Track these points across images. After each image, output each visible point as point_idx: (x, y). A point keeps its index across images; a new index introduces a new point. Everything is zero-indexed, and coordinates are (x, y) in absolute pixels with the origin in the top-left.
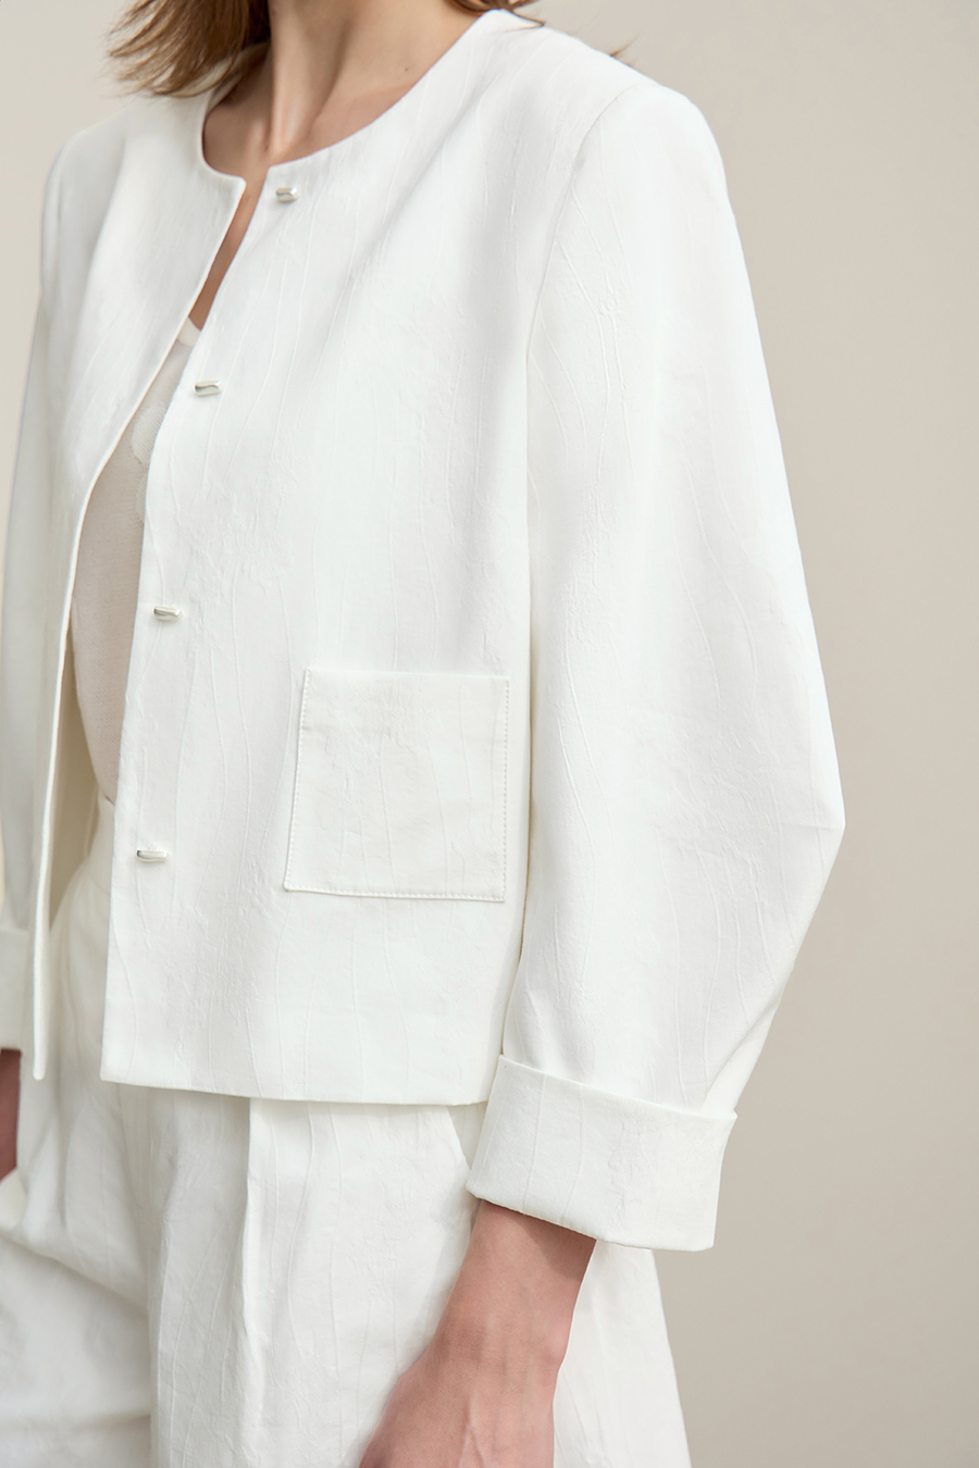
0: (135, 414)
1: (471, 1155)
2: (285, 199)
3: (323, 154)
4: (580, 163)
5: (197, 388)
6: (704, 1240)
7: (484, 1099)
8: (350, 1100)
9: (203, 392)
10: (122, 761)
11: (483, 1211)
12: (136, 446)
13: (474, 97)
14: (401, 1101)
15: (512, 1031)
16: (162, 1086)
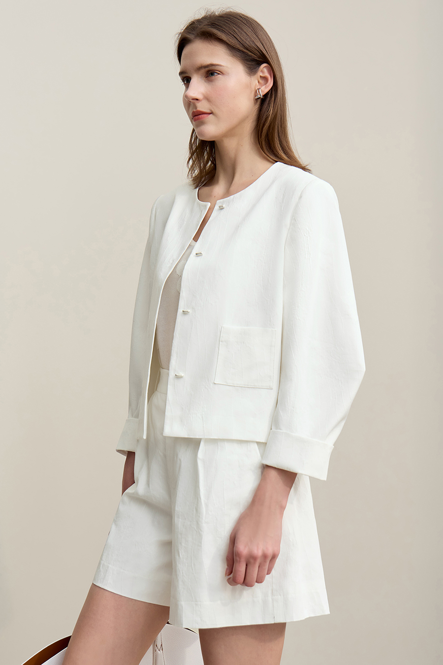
0: (177, 263)
1: (262, 456)
2: (221, 208)
3: (232, 197)
4: (301, 197)
5: (196, 254)
6: (324, 478)
7: (266, 442)
8: (229, 438)
9: (198, 255)
10: (172, 351)
11: (265, 468)
12: (177, 271)
13: (273, 182)
14: (243, 439)
15: (275, 421)
16: (179, 436)
